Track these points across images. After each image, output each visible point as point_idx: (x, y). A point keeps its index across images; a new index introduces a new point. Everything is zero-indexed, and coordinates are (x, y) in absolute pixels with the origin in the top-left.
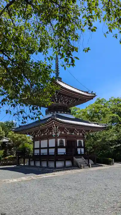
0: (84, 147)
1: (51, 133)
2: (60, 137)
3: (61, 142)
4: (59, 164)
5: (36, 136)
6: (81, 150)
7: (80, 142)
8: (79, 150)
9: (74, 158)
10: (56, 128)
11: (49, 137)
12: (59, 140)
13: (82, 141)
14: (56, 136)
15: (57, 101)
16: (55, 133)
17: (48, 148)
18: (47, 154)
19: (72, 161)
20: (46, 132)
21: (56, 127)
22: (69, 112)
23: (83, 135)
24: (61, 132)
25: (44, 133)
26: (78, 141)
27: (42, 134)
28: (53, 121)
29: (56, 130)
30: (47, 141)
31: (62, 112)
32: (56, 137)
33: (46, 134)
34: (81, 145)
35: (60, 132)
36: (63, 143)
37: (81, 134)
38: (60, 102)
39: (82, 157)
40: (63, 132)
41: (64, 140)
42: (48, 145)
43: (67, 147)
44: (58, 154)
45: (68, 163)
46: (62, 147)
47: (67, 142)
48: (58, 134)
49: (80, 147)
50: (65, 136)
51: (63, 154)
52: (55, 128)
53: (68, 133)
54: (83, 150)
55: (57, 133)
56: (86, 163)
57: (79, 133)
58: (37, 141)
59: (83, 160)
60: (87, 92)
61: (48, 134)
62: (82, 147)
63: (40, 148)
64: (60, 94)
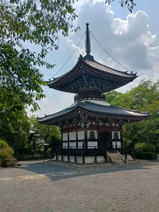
0: (121, 141)
1: (79, 124)
2: (89, 129)
3: (92, 134)
4: (89, 160)
5: (64, 127)
6: (116, 144)
7: (116, 135)
8: (114, 143)
9: (107, 152)
10: (85, 118)
11: (77, 128)
12: (89, 132)
13: (119, 133)
14: (85, 126)
15: (87, 85)
17: (77, 141)
18: (76, 148)
19: (105, 156)
20: (74, 123)
21: (85, 116)
22: (103, 98)
23: (120, 125)
24: (92, 123)
26: (113, 132)
27: (71, 125)
28: (80, 110)
29: (85, 120)
30: (75, 132)
31: (94, 99)
32: (85, 129)
33: (75, 125)
34: (118, 138)
35: (90, 123)
36: (94, 136)
37: (117, 125)
38: (91, 87)
39: (118, 152)
40: (94, 123)
41: (96, 132)
42: (77, 138)
43: (99, 141)
44: (88, 148)
45: (100, 159)
46: (92, 140)
47: (100, 134)
48: (88, 125)
49: (116, 140)
50: (97, 127)
51: (94, 148)
52: (83, 118)
53: (101, 124)
54: (119, 144)
55: (86, 123)
56: (122, 159)
57: (115, 124)
58: (65, 132)
59: (119, 155)
60: (126, 73)
61: (76, 124)
62: (118, 140)
63: (69, 141)
64: (90, 76)
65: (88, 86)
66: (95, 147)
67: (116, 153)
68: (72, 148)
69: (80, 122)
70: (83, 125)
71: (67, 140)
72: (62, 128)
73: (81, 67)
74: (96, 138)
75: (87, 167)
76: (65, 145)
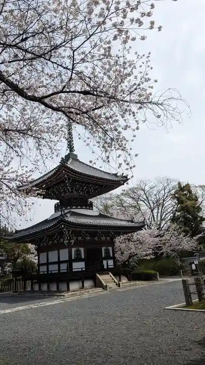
0: (113, 258)
1: (62, 240)
2: (76, 244)
3: (78, 253)
4: (74, 286)
5: (42, 244)
6: (107, 263)
7: (107, 252)
8: (105, 262)
10: (68, 233)
11: (59, 247)
12: (73, 250)
13: (110, 249)
14: (70, 243)
15: (70, 190)
16: (68, 240)
17: (59, 263)
18: (57, 272)
20: (55, 239)
21: (69, 231)
22: (90, 206)
23: (112, 239)
24: (77, 238)
25: (53, 241)
26: (103, 249)
27: (50, 242)
28: (62, 224)
29: (69, 235)
30: (57, 252)
31: (79, 207)
32: (69, 247)
33: (55, 241)
34: (110, 256)
35: (75, 238)
36: (80, 254)
37: (108, 238)
38: (75, 192)
39: (110, 273)
40: (80, 238)
41: (82, 250)
42: (59, 258)
43: (87, 261)
44: (74, 270)
45: (88, 284)
46: (78, 259)
47: (86, 252)
48: (73, 241)
50: (84, 244)
51: (80, 270)
53: (88, 238)
54: (111, 263)
55: (70, 239)
56: (115, 282)
57: (105, 238)
58: (44, 252)
59: (111, 276)
60: (115, 175)
61: (58, 241)
62: (111, 258)
63: (48, 264)
64: (74, 181)
65: (72, 192)
66: (82, 268)
67: (108, 274)
68: (53, 272)
69: (62, 238)
70: (66, 242)
71: (46, 262)
73: (64, 171)
74: (83, 257)
75: (72, 295)
76: (43, 269)
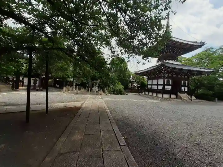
0: (188, 87)
1: (160, 75)
2: (167, 78)
3: (168, 82)
4: (166, 96)
7: (185, 83)
9: (179, 93)
11: (158, 78)
12: (166, 80)
13: (187, 82)
15: (166, 52)
16: (163, 75)
17: (158, 85)
18: (157, 89)
19: (177, 95)
23: (188, 77)
24: (168, 75)
26: (182, 81)
27: (154, 76)
28: (163, 67)
29: (165, 73)
30: (157, 80)
32: (164, 78)
34: (186, 85)
36: (169, 83)
37: (186, 77)
39: (186, 93)
40: (170, 75)
41: (171, 80)
42: (158, 83)
45: (173, 96)
46: (168, 85)
47: (173, 82)
48: (166, 76)
49: (185, 86)
50: (171, 78)
51: (169, 89)
52: (164, 71)
53: (174, 76)
54: (186, 88)
55: (165, 75)
56: (189, 98)
57: (184, 76)
58: (150, 80)
59: (186, 95)
61: (158, 76)
62: (186, 86)
63: (152, 85)
67: (185, 94)
71: (151, 84)
72: (148, 77)
74: (171, 84)
75: (165, 100)
76: (150, 87)
